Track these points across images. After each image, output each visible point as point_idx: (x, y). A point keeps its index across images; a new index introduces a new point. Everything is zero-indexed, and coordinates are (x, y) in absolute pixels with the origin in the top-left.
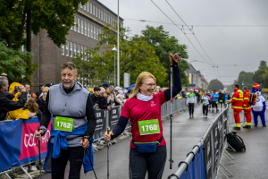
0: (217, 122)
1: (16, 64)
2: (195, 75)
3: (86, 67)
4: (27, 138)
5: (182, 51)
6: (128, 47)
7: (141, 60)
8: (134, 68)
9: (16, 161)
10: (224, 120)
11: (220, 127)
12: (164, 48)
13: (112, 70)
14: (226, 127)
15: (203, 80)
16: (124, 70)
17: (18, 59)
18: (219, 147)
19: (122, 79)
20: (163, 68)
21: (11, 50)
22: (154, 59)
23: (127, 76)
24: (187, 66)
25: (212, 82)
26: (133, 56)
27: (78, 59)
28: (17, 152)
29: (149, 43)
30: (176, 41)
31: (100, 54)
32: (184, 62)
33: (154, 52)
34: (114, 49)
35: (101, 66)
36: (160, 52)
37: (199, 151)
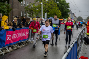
0: (81, 32)
1: (4, 8)
2: (72, 15)
3: (30, 10)
4: (8, 37)
5: (67, 5)
6: (47, 3)
7: (52, 8)
8: (49, 11)
9: (4, 45)
10: (84, 32)
11: (82, 34)
12: (61, 4)
13: (40, 12)
14: (84, 35)
15: (75, 17)
16: (45, 12)
17: (4, 6)
18: (81, 42)
19: (44, 15)
20: (60, 11)
21: (2, 3)
22: (56, 8)
23: (46, 14)
24: (69, 11)
25: (79, 17)
26: (48, 7)
27: (27, 7)
28: (4, 41)
29: (55, 2)
30: (65, 1)
31: (36, 6)
32: (68, 10)
33: (57, 5)
34: (41, 4)
35: (36, 10)
36: (59, 5)
37: (75, 43)
